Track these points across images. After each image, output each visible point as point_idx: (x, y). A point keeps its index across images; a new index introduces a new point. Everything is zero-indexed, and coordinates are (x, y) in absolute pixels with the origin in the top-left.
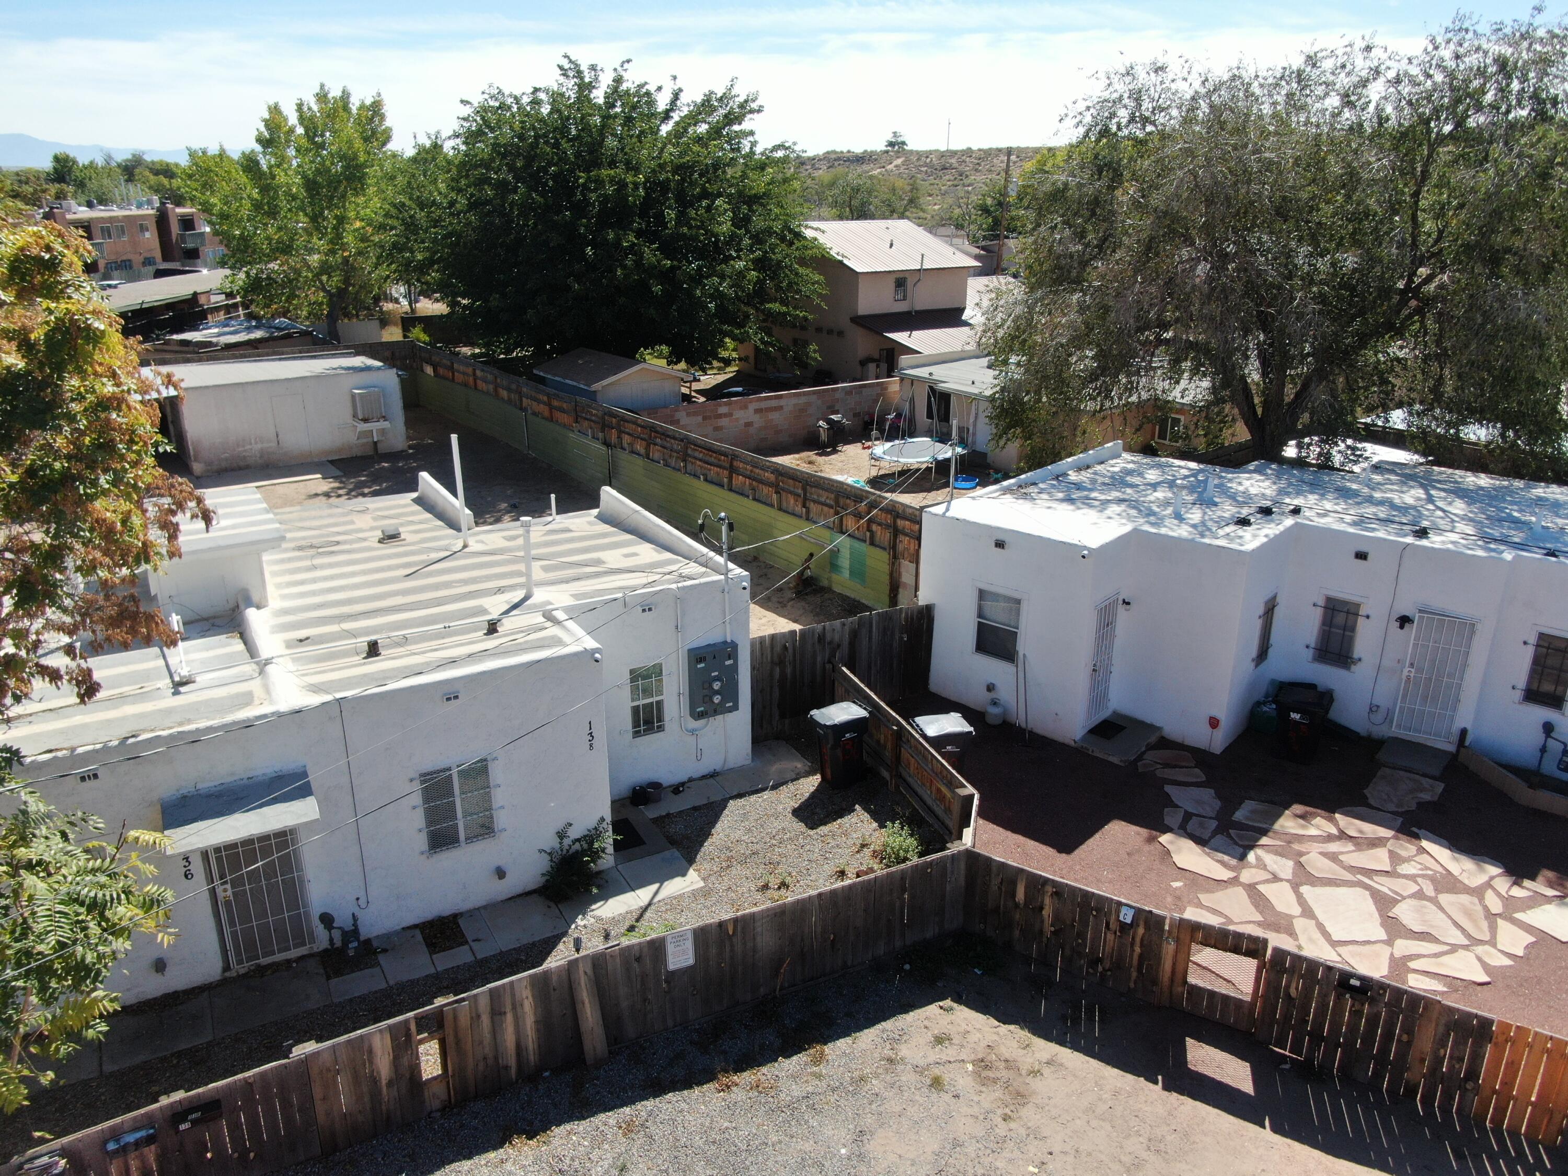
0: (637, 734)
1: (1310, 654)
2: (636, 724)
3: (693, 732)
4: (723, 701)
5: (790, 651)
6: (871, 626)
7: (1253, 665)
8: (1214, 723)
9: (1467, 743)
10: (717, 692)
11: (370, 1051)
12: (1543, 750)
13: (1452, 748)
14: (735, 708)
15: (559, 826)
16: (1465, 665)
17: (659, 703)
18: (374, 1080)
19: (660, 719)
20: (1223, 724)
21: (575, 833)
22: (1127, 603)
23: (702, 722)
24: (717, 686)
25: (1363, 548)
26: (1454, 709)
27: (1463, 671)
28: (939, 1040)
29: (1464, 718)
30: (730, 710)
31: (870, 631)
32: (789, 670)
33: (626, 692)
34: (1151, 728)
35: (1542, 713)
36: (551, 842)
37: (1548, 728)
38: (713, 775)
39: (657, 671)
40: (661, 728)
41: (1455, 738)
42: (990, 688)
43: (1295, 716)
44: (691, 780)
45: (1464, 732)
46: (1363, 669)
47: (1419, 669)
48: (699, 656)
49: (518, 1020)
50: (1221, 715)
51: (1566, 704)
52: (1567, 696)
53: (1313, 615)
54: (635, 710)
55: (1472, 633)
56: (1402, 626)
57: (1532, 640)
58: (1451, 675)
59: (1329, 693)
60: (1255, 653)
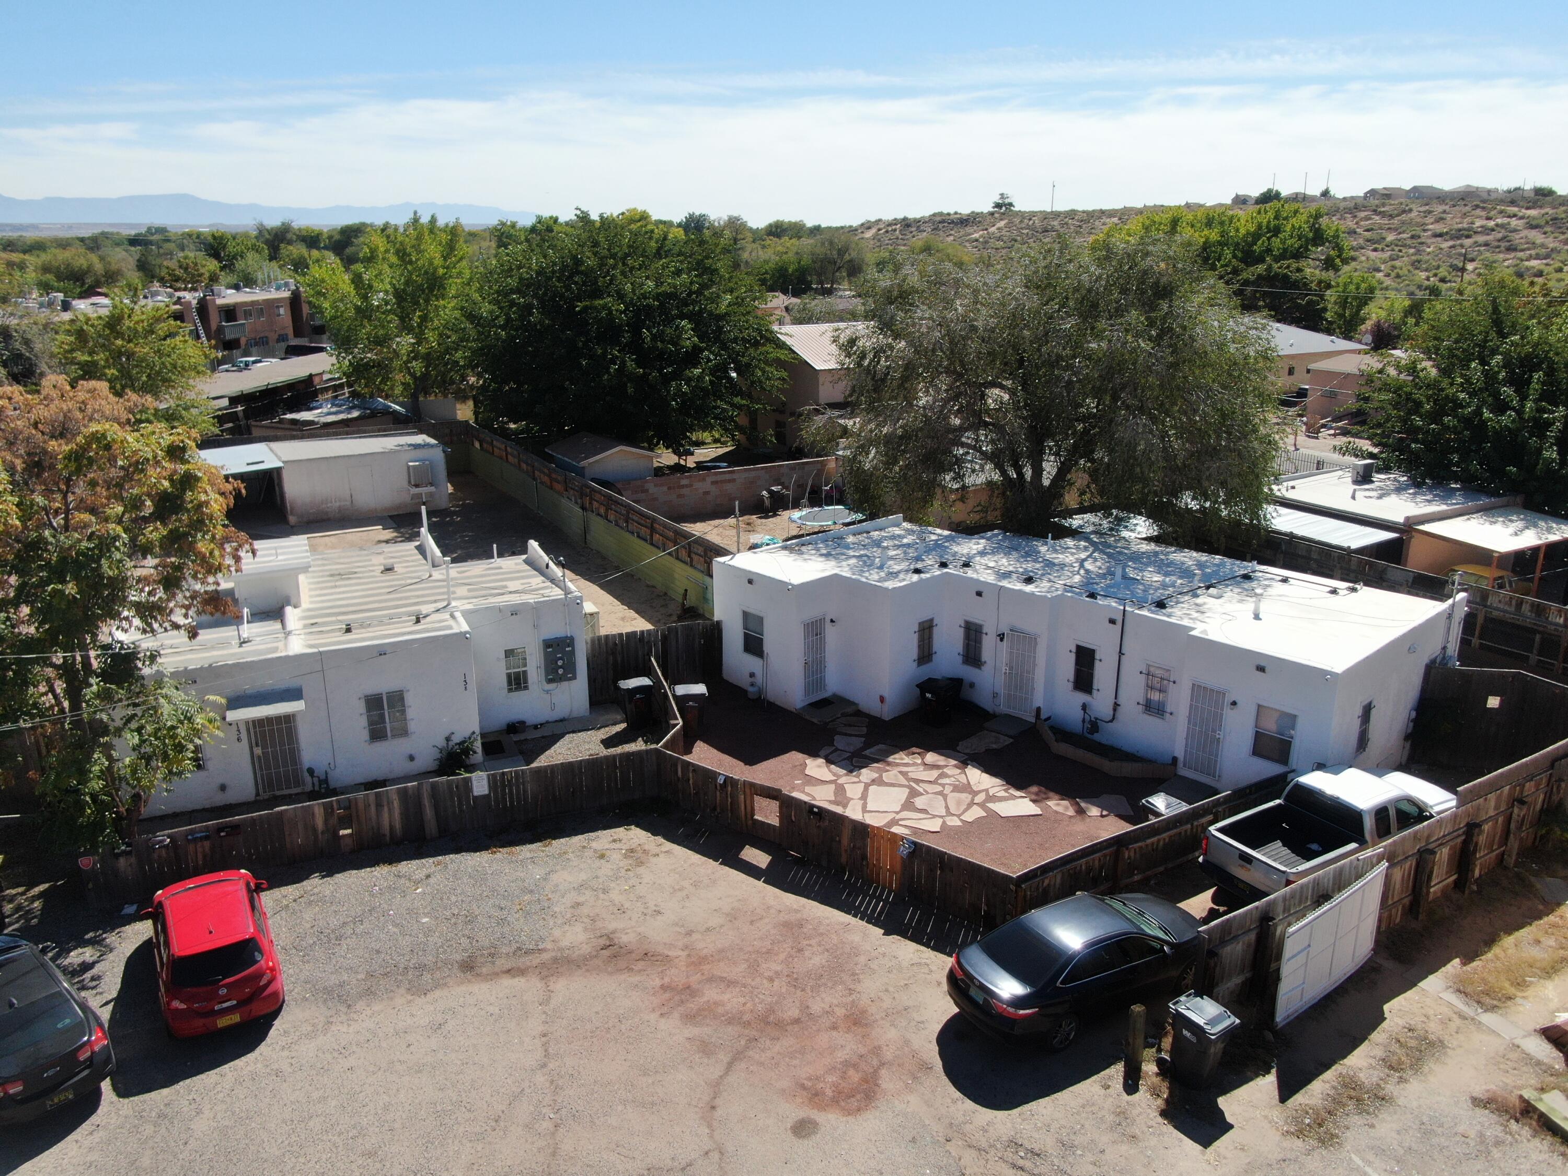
0: (510, 690)
1: (961, 660)
2: (509, 683)
3: (547, 692)
4: (565, 673)
5: (619, 646)
6: (677, 632)
7: (915, 664)
8: (882, 699)
9: (1044, 716)
10: (561, 667)
11: (313, 814)
12: (1084, 721)
13: (1033, 720)
14: (574, 678)
15: (447, 734)
16: (1035, 665)
17: (525, 672)
18: (314, 829)
19: (526, 681)
20: (887, 699)
21: (456, 739)
22: (832, 621)
23: (552, 686)
24: (560, 663)
25: (980, 589)
26: (1032, 695)
27: (1034, 670)
28: (614, 841)
29: (1039, 700)
30: (570, 679)
31: (677, 637)
32: (619, 659)
33: (503, 664)
34: (853, 703)
35: (1081, 697)
36: (441, 743)
37: (1084, 707)
38: (562, 720)
39: (522, 652)
40: (526, 688)
41: (1034, 714)
42: (752, 675)
43: (928, 695)
44: (547, 722)
45: (1039, 709)
46: (987, 669)
47: (1011, 668)
48: (548, 644)
49: (390, 811)
50: (886, 695)
51: (1095, 692)
52: (1095, 686)
53: (960, 634)
54: (509, 675)
55: (1036, 644)
56: (1002, 640)
57: (1074, 650)
58: (1028, 672)
59: (972, 685)
60: (915, 656)
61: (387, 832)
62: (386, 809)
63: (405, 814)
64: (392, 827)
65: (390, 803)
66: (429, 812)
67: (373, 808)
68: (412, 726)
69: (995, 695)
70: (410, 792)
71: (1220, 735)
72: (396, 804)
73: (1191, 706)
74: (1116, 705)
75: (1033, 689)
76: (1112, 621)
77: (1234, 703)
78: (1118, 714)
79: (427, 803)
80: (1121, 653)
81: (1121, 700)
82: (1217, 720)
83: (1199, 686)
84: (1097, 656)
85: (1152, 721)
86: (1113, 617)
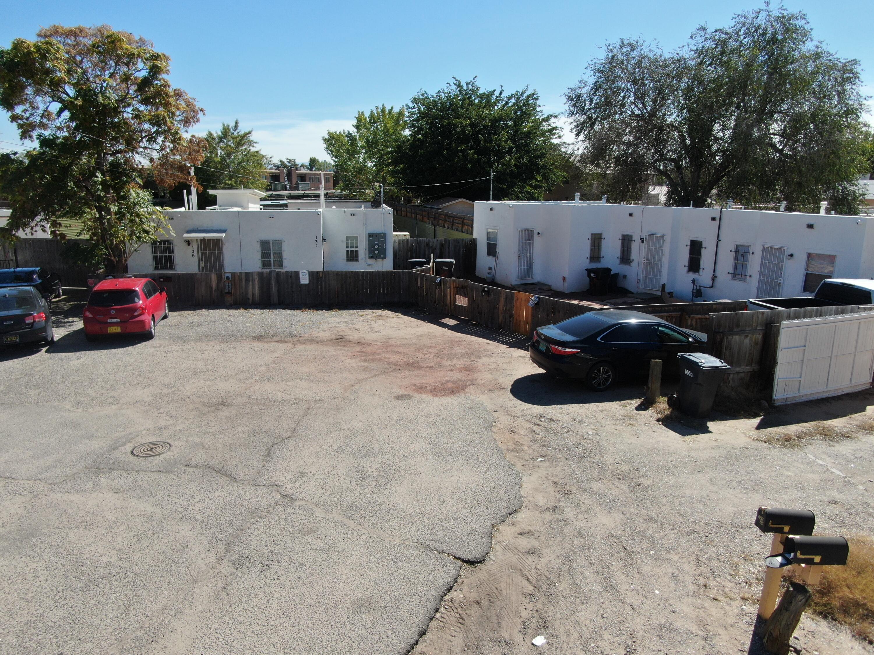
0: (348, 261)
1: (618, 261)
2: (348, 257)
3: (369, 262)
4: (380, 254)
5: (415, 246)
6: (449, 244)
7: (588, 260)
8: (564, 279)
9: (667, 290)
10: (377, 249)
11: (211, 278)
12: (693, 291)
13: (659, 293)
14: (385, 258)
16: (662, 255)
17: (357, 251)
18: (211, 288)
19: (357, 257)
20: (567, 279)
22: (539, 233)
23: (372, 261)
24: (376, 247)
25: (631, 212)
26: (660, 276)
27: (662, 258)
29: (664, 279)
30: (382, 258)
31: (449, 246)
33: (345, 244)
34: (548, 285)
35: (693, 276)
37: (693, 281)
39: (356, 238)
40: (357, 260)
41: (660, 289)
42: (490, 268)
43: (592, 275)
45: (664, 286)
46: (634, 264)
47: (647, 260)
48: (370, 235)
49: (253, 285)
50: (566, 275)
51: (701, 270)
52: (701, 267)
53: (619, 243)
54: (348, 251)
55: (664, 240)
56: (643, 242)
57: (689, 244)
58: (658, 261)
59: (625, 277)
60: (588, 255)
61: (251, 297)
62: (251, 283)
63: (261, 288)
64: (253, 295)
65: (253, 280)
66: (274, 289)
67: (244, 281)
68: (285, 263)
69: (638, 281)
70: (265, 275)
71: (781, 280)
72: (257, 281)
73: (762, 262)
74: (714, 278)
75: (661, 272)
76: (713, 219)
77: (791, 255)
78: (717, 284)
79: (273, 283)
80: (718, 240)
81: (718, 274)
82: (779, 269)
83: (767, 248)
84: (703, 246)
85: (738, 284)
86: (714, 216)
